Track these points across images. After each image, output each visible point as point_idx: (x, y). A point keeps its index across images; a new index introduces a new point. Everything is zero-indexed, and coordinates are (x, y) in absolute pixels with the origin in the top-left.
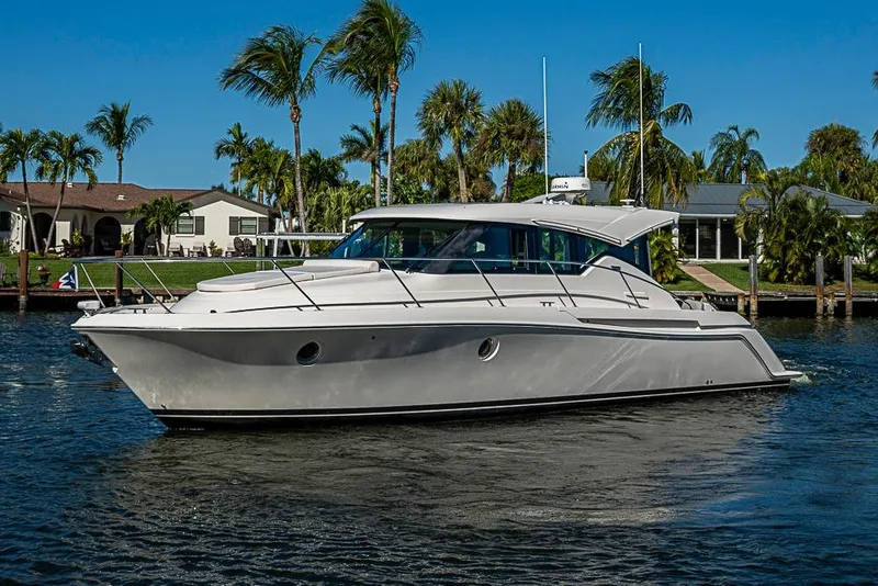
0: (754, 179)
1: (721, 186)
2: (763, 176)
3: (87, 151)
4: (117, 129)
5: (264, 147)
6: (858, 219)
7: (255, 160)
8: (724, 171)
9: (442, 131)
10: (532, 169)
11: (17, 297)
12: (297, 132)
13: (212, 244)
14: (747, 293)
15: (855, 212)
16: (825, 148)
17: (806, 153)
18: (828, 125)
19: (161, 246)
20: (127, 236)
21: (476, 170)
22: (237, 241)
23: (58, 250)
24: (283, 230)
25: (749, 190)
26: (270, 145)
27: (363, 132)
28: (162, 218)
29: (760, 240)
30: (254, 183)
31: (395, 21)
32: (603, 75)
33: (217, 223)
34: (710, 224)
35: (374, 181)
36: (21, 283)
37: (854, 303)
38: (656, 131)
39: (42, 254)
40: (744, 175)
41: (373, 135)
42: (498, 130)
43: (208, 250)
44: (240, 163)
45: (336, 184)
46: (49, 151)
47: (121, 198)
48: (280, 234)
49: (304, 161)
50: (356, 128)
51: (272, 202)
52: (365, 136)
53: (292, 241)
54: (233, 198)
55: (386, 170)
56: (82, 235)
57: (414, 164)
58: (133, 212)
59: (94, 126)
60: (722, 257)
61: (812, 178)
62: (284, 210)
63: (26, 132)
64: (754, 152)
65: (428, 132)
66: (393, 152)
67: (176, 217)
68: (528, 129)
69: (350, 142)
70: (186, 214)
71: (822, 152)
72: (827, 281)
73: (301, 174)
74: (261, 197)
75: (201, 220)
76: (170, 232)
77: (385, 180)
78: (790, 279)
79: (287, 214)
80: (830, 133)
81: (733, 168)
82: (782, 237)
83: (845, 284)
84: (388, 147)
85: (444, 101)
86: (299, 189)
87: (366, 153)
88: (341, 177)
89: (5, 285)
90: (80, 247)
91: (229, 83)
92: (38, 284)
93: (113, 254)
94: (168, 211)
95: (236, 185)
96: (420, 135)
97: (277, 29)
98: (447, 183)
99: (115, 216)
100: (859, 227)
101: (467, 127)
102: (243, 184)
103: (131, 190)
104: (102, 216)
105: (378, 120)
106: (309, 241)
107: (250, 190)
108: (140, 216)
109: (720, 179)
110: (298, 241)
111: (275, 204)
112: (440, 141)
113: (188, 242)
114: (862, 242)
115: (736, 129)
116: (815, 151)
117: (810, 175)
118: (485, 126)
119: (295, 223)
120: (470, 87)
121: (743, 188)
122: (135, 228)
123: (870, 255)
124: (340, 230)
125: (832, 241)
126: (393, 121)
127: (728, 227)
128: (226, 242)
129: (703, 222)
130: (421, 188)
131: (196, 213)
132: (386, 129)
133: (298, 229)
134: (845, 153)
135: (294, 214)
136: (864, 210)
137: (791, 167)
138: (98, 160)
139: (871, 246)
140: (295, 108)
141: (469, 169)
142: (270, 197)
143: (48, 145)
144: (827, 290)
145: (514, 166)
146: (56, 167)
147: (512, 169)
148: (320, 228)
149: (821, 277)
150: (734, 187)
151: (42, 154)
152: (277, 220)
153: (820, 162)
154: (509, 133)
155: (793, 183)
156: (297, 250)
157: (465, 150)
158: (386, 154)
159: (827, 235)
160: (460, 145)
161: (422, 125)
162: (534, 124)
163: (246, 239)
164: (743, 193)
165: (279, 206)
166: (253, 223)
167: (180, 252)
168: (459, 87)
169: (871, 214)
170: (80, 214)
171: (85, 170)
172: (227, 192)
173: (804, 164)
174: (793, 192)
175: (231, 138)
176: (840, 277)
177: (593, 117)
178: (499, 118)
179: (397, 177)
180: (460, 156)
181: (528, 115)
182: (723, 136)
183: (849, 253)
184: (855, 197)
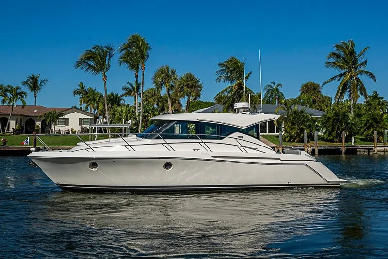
0: (280, 103)
1: (268, 105)
2: (283, 102)
3: (22, 93)
4: (34, 84)
5: (92, 92)
6: (320, 118)
7: (89, 96)
8: (269, 100)
9: (162, 85)
10: (196, 99)
12: (105, 85)
13: (72, 129)
14: (278, 146)
15: (318, 115)
17: (299, 93)
18: (308, 82)
19: (52, 130)
20: (38, 126)
21: (175, 100)
22: (82, 128)
23: (10, 132)
24: (100, 123)
25: (278, 107)
26: (95, 90)
28: (52, 119)
29: (283, 126)
30: (88, 105)
31: (143, 43)
32: (223, 64)
33: (74, 122)
35: (135, 104)
37: (318, 149)
39: (4, 134)
40: (277, 101)
41: (135, 86)
42: (183, 84)
43: (70, 131)
44: (83, 97)
45: (119, 105)
46: (7, 93)
47: (36, 111)
48: (98, 125)
49: (107, 97)
50: (129, 83)
52: (132, 86)
53: (103, 128)
54: (80, 111)
55: (140, 100)
56: (20, 125)
57: (151, 97)
58: (40, 117)
59: (25, 83)
60: (269, 133)
61: (303, 102)
62: (100, 115)
64: (281, 93)
65: (157, 84)
66: (143, 93)
67: (57, 118)
68: (194, 84)
69: (127, 88)
70: (62, 117)
71: (306, 92)
72: (308, 142)
73: (107, 101)
74: (91, 110)
75: (67, 120)
76: (55, 124)
77: (140, 103)
78: (294, 141)
79: (101, 117)
80: (309, 85)
81: (273, 98)
82: (290, 125)
83: (315, 142)
84: (141, 91)
85: (162, 73)
86: (106, 107)
87: (133, 93)
88: (122, 102)
90: (19, 130)
91: (78, 66)
92: (2, 146)
93: (33, 134)
94: (55, 116)
95: (82, 106)
96: (153, 86)
97: (97, 46)
98: (164, 105)
99: (33, 118)
100: (320, 121)
101: (171, 83)
102: (84, 106)
103: (40, 108)
104: (28, 118)
105: (137, 81)
106: (110, 128)
107: (87, 108)
108: (43, 118)
109: (268, 103)
110: (106, 128)
111: (97, 113)
112: (161, 89)
113: (62, 128)
114: (321, 127)
115: (274, 84)
116: (303, 92)
117: (302, 101)
118: (178, 83)
119: (105, 120)
121: (276, 106)
122: (41, 123)
123: (324, 131)
124: (122, 124)
125: (310, 126)
126: (143, 81)
128: (77, 128)
130: (154, 107)
131: (65, 117)
132: (139, 87)
133: (106, 123)
134: (315, 93)
135: (104, 117)
136: (322, 114)
137: (295, 98)
138: (27, 96)
139: (325, 128)
140: (104, 76)
141: (172, 99)
142: (95, 111)
143: (7, 90)
144: (308, 145)
146: (10, 99)
147: (189, 98)
148: (114, 123)
149: (306, 140)
150: (273, 106)
151: (4, 94)
152: (97, 119)
153: (305, 96)
154: (187, 85)
155: (293, 104)
156: (105, 131)
157: (171, 92)
158: (140, 94)
159: (308, 124)
160: (169, 90)
161: (154, 83)
162: (197, 82)
163: (85, 127)
164: (276, 108)
165: (98, 114)
166: (88, 121)
167: (59, 132)
168: (168, 68)
169: (325, 116)
170: (19, 118)
171: (21, 100)
172: (78, 109)
173: (299, 97)
174: (296, 108)
175: (79, 88)
176: (313, 139)
177: (219, 79)
178: (183, 80)
179: (144, 102)
180: (169, 94)
181: (194, 78)
182: (270, 86)
183: (316, 130)
184: (318, 109)
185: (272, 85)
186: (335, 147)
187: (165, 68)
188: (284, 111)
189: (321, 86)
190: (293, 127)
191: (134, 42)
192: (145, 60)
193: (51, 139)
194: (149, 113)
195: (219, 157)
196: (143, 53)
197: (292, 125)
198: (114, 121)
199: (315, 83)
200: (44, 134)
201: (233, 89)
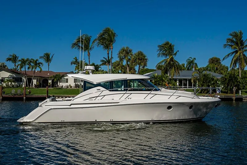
2: (197, 69)
3: (40, 63)
4: (48, 58)
6: (220, 79)
10: (144, 67)
11: (23, 97)
12: (89, 58)
13: (70, 85)
15: (219, 77)
18: (213, 57)
19: (58, 85)
20: (50, 83)
21: (132, 67)
22: (76, 84)
23: (33, 86)
25: (195, 72)
28: (58, 78)
29: (197, 83)
31: (112, 33)
34: (186, 80)
36: (24, 94)
38: (172, 58)
39: (29, 87)
40: (194, 69)
43: (69, 86)
44: (77, 66)
47: (48, 74)
50: (104, 58)
52: (107, 60)
56: (39, 83)
57: (117, 66)
58: (51, 77)
59: (41, 57)
63: (25, 59)
64: (196, 64)
65: (120, 58)
66: (112, 64)
67: (61, 78)
69: (103, 61)
70: (63, 78)
71: (212, 63)
72: (212, 93)
75: (67, 79)
76: (60, 82)
77: (110, 70)
78: (204, 93)
80: (214, 59)
81: (191, 67)
82: (202, 83)
85: (124, 51)
87: (107, 64)
88: (100, 69)
89: (20, 95)
90: (39, 86)
91: (73, 47)
92: (28, 94)
93: (46, 87)
94: (60, 77)
96: (118, 59)
98: (125, 71)
99: (47, 78)
100: (220, 80)
101: (129, 57)
103: (51, 72)
104: (44, 78)
105: (108, 56)
108: (53, 78)
109: (188, 69)
112: (123, 61)
113: (64, 85)
114: (221, 84)
116: (210, 63)
117: (209, 69)
118: (133, 57)
120: (130, 48)
121: (193, 71)
122: (52, 82)
123: (223, 87)
125: (214, 83)
126: (112, 56)
127: (190, 80)
128: (73, 84)
129: (184, 79)
132: (110, 60)
134: (217, 64)
137: (205, 67)
138: (42, 65)
139: (223, 85)
140: (89, 53)
141: (130, 67)
143: (31, 62)
146: (33, 67)
147: (139, 66)
149: (211, 91)
150: (191, 71)
151: (29, 64)
153: (211, 66)
154: (139, 59)
155: (204, 70)
157: (128, 63)
160: (127, 62)
162: (144, 57)
163: (78, 84)
164: (193, 73)
167: (62, 87)
169: (222, 77)
170: (39, 78)
171: (40, 68)
173: (207, 66)
174: (204, 72)
175: (74, 60)
178: (136, 55)
179: (113, 69)
180: (127, 64)
181: (143, 54)
182: (189, 59)
183: (218, 86)
184: (219, 73)
185: (190, 59)
187: (126, 48)
188: (197, 74)
189: (221, 59)
191: (107, 32)
192: (113, 43)
193: (57, 91)
196: (111, 39)
200: (53, 88)
201: (167, 61)
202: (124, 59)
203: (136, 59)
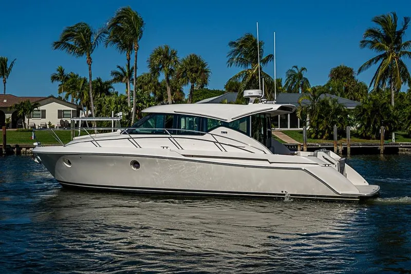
0: (305, 91)
2: (309, 90)
4: (3, 68)
5: (74, 77)
6: (353, 109)
8: (291, 87)
10: (202, 87)
12: (90, 69)
13: (50, 124)
14: (302, 144)
15: (351, 106)
16: (338, 77)
17: (329, 79)
18: (339, 66)
19: (25, 124)
20: (8, 119)
21: (176, 87)
22: (61, 121)
24: (83, 116)
25: (302, 96)
26: (78, 75)
27: (122, 70)
29: (308, 119)
30: (69, 94)
31: (136, 17)
32: (235, 43)
33: (52, 114)
35: (127, 93)
37: (351, 148)
40: (300, 89)
41: (127, 71)
42: (186, 68)
43: (48, 126)
44: (63, 84)
45: (108, 94)
47: (5, 101)
48: (82, 118)
49: (93, 83)
50: (119, 67)
51: (78, 102)
53: (88, 121)
54: (59, 101)
55: (132, 87)
57: (146, 85)
58: (11, 108)
60: (291, 127)
61: (332, 90)
62: (84, 106)
64: (305, 79)
65: (153, 69)
66: (136, 79)
67: (32, 110)
68: (200, 68)
69: (116, 73)
70: (36, 109)
71: (336, 78)
72: (339, 138)
73: (92, 89)
74: (73, 100)
75: (44, 111)
76: (29, 118)
77: (132, 92)
78: (321, 138)
79: (86, 108)
80: (340, 69)
81: (295, 85)
82: (316, 118)
83: (347, 139)
84: (134, 77)
85: (160, 54)
86: (91, 96)
87: (124, 79)
88: (111, 90)
91: (57, 47)
94: (29, 107)
95: (61, 95)
96: (148, 71)
98: (162, 93)
99: (2, 110)
100: (353, 113)
102: (64, 94)
103: (10, 97)
105: (129, 64)
106: (96, 121)
107: (67, 97)
108: (14, 110)
109: (290, 91)
110: (91, 121)
111: (80, 104)
112: (159, 74)
113: (38, 122)
114: (355, 120)
116: (333, 78)
117: (331, 89)
118: (179, 66)
119: (89, 112)
120: (172, 48)
121: (300, 95)
122: (12, 115)
123: (358, 126)
124: (111, 116)
125: (341, 120)
126: (136, 64)
128: (56, 122)
130: (150, 96)
131: (41, 108)
132: (132, 71)
133: (91, 116)
134: (347, 79)
135: (89, 109)
136: (356, 105)
137: (323, 85)
139: (359, 122)
140: (89, 58)
141: (172, 87)
142: (77, 100)
144: (339, 142)
145: (193, 85)
147: (192, 87)
148: (101, 115)
149: (336, 137)
150: (296, 94)
152: (81, 111)
153: (336, 83)
154: (191, 70)
155: (323, 93)
156: (91, 125)
157: (170, 78)
158: (133, 80)
159: (338, 117)
160: (168, 76)
161: (150, 66)
162: (203, 65)
163: (66, 121)
164: (300, 97)
165: (82, 104)
166: (69, 113)
167: (34, 127)
168: (167, 48)
169: (359, 107)
172: (56, 98)
173: (328, 84)
174: (322, 97)
175: (58, 73)
176: (345, 136)
177: (230, 62)
178: (186, 63)
179: (138, 91)
180: (168, 80)
181: (200, 61)
182: (291, 71)
183: (349, 125)
184: (351, 99)
185: (295, 69)
186: (372, 145)
187: (164, 48)
188: (309, 101)
189: (356, 70)
190: (319, 120)
192: (138, 39)
193: (23, 136)
194: (144, 104)
195: (193, 156)
196: (135, 30)
197: (318, 118)
198: (101, 114)
199: (348, 67)
200: (16, 130)
201: (247, 75)
202: (161, 70)
203: (186, 70)
